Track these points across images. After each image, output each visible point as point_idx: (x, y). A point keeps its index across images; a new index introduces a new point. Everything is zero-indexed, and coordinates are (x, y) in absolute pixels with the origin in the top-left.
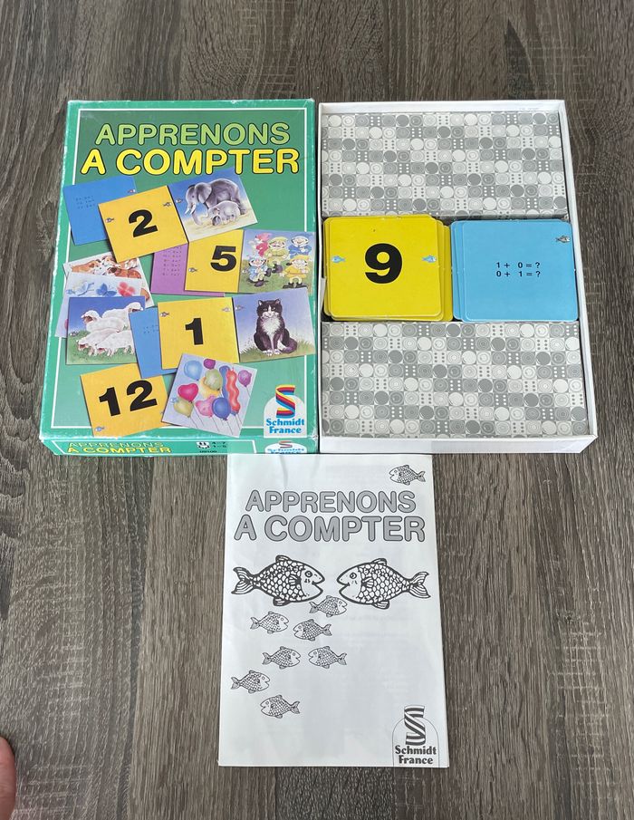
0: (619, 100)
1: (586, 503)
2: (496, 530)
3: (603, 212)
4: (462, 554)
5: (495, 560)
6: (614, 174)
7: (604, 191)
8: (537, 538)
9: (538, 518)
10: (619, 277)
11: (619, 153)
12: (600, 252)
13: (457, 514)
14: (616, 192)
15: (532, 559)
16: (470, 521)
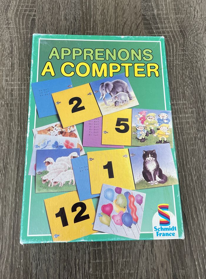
0: (195, 15)
1: (195, 234)
2: (150, 254)
3: (191, 72)
4: (132, 271)
5: (150, 273)
6: (195, 53)
7: (191, 61)
8: (172, 258)
9: (172, 246)
10: (202, 106)
11: (197, 42)
12: (191, 93)
13: (129, 246)
14: (197, 62)
15: (170, 270)
16: (136, 250)
